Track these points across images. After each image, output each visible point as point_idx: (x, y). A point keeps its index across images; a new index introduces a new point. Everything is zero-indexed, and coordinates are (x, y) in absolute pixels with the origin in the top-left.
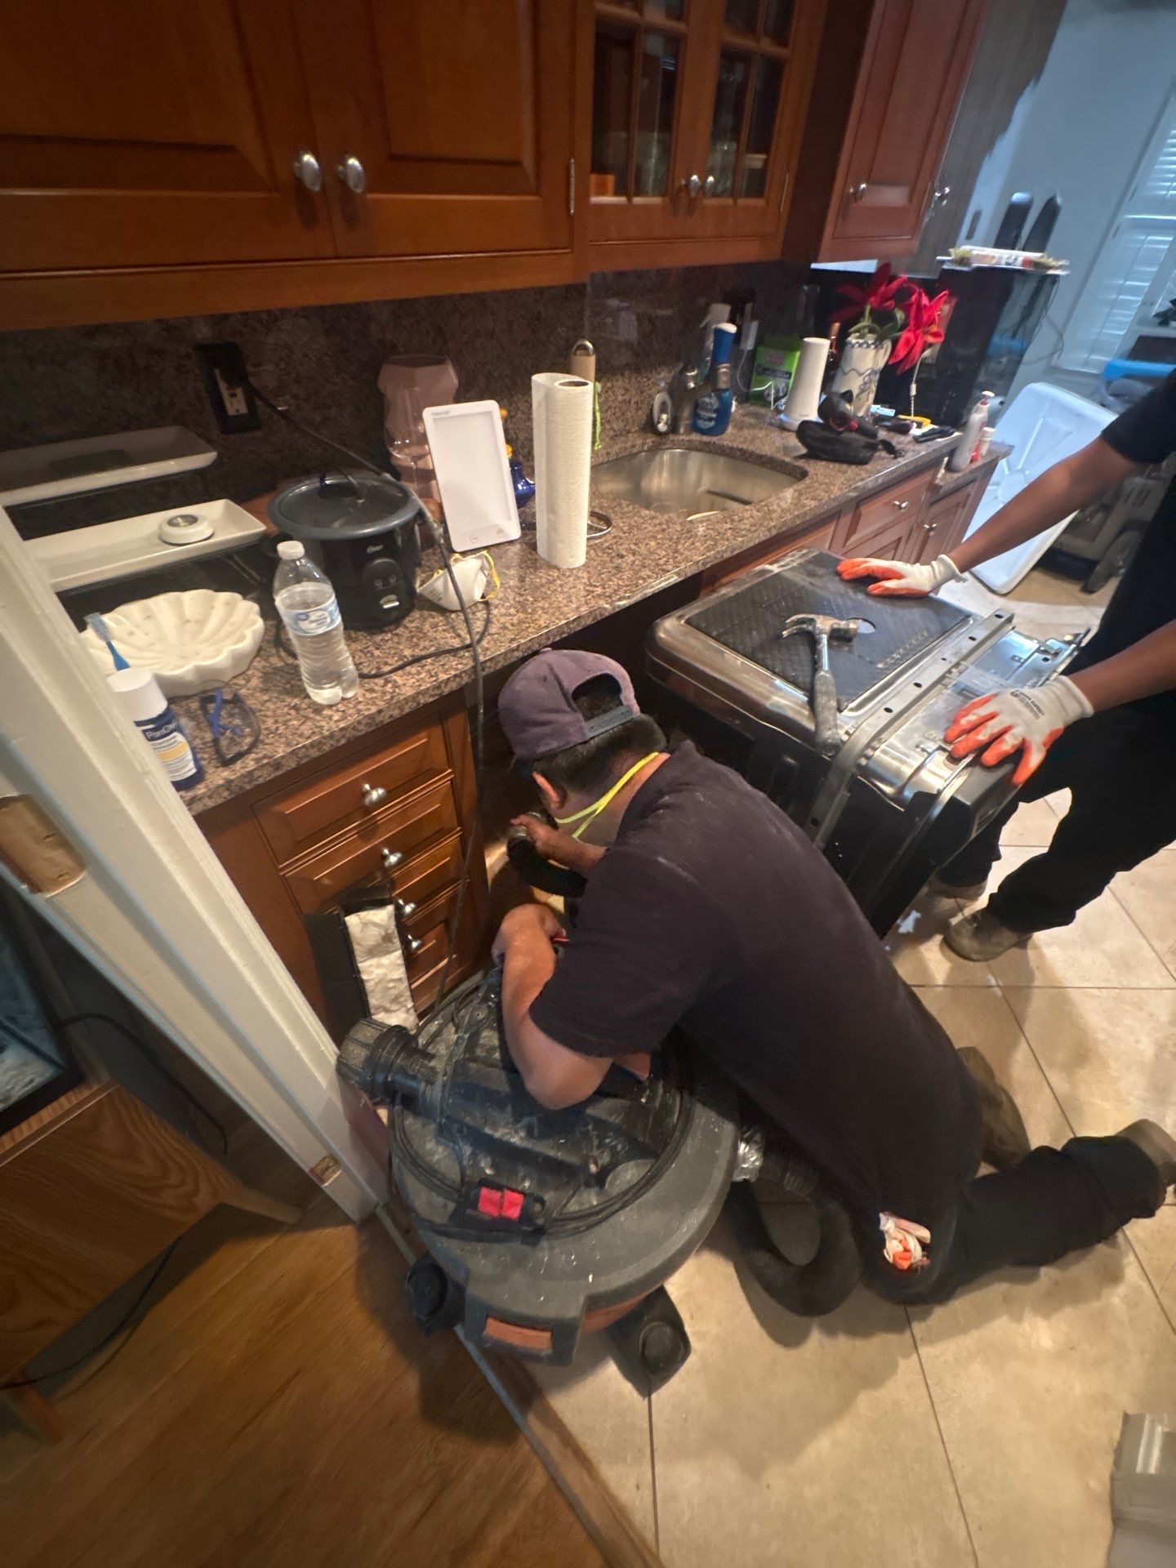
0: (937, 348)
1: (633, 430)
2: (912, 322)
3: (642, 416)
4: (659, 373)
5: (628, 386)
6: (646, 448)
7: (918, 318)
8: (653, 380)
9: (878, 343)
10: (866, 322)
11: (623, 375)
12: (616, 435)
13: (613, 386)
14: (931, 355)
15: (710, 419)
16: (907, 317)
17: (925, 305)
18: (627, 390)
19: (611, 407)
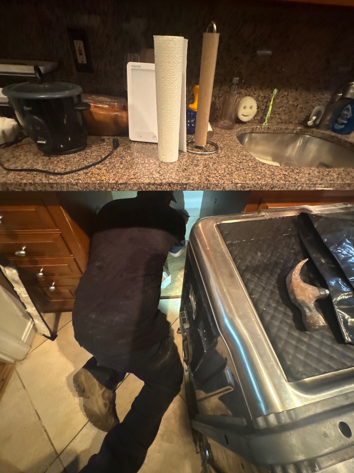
1: (293, 122)
3: (302, 116)
4: (323, 95)
5: (298, 97)
6: (295, 132)
8: (317, 97)
11: (296, 90)
12: (282, 122)
13: (288, 95)
15: (342, 124)
18: (297, 99)
19: (283, 106)
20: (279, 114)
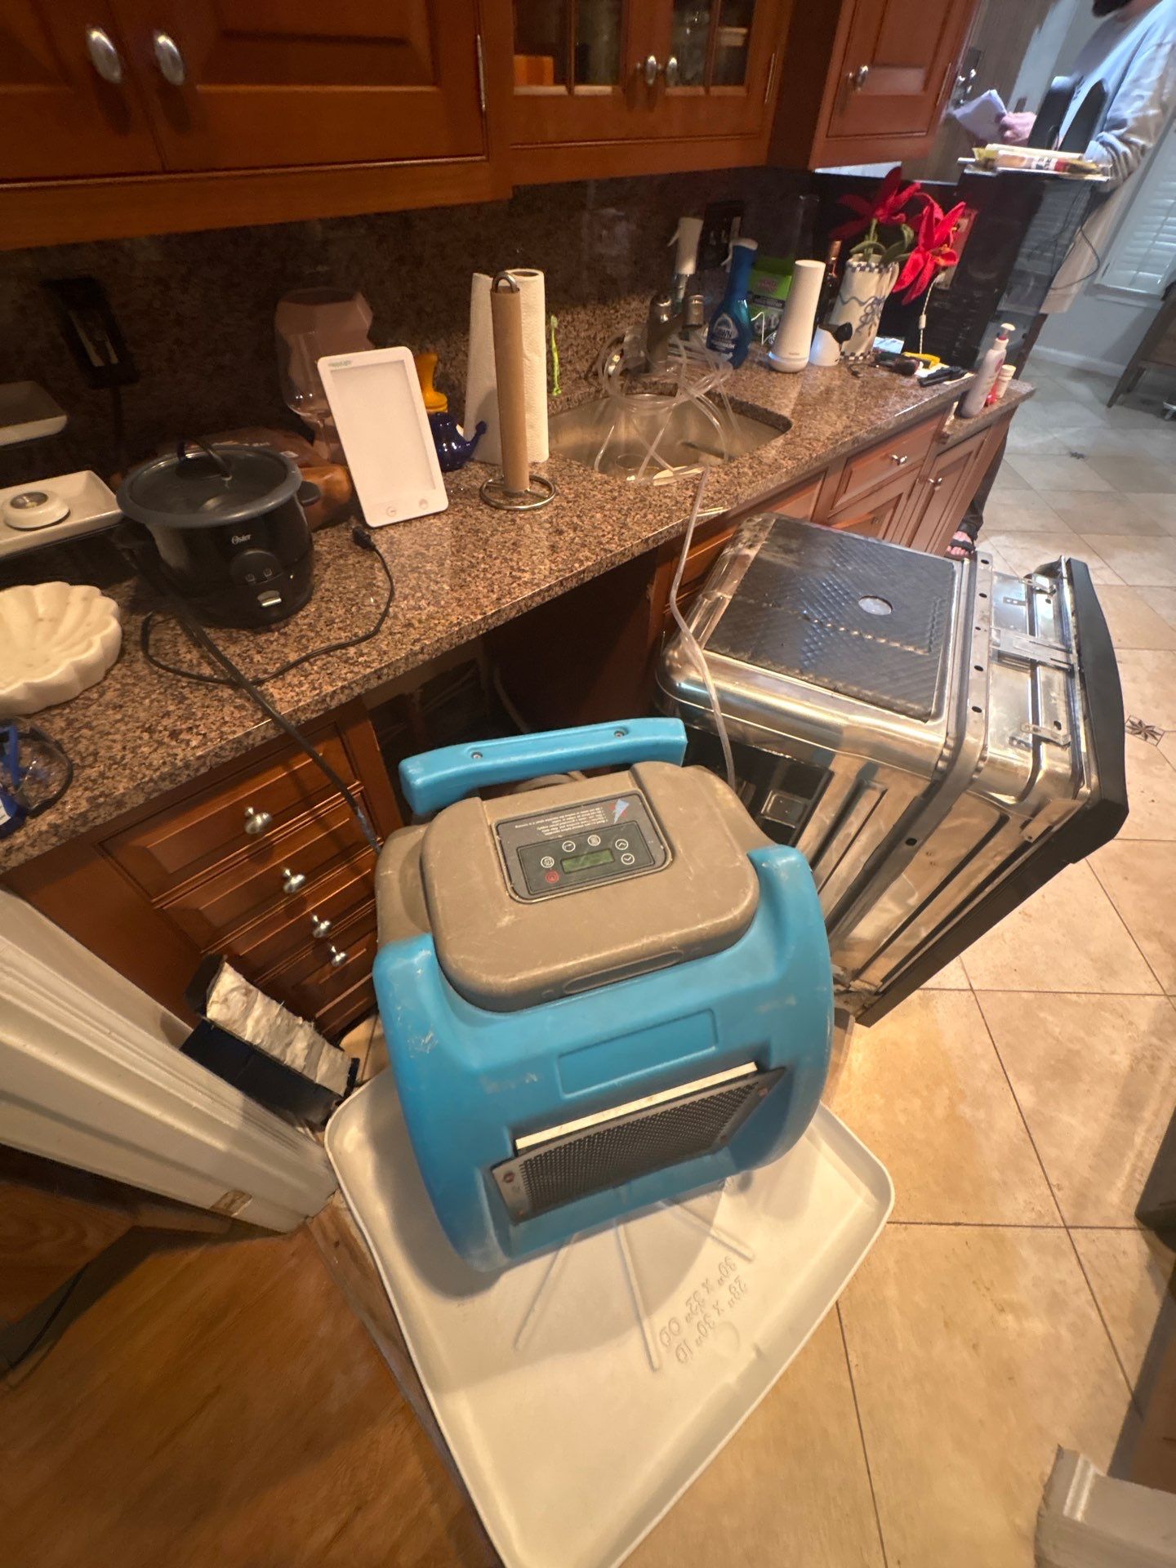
0: (952, 271)
2: (921, 240)
4: (629, 304)
5: (592, 320)
7: (929, 235)
8: (621, 312)
9: (883, 266)
10: (871, 240)
11: (584, 306)
12: (578, 379)
14: (945, 281)
15: (728, 351)
16: (916, 234)
17: (937, 220)
18: (591, 325)
19: (572, 345)
20: (570, 362)
